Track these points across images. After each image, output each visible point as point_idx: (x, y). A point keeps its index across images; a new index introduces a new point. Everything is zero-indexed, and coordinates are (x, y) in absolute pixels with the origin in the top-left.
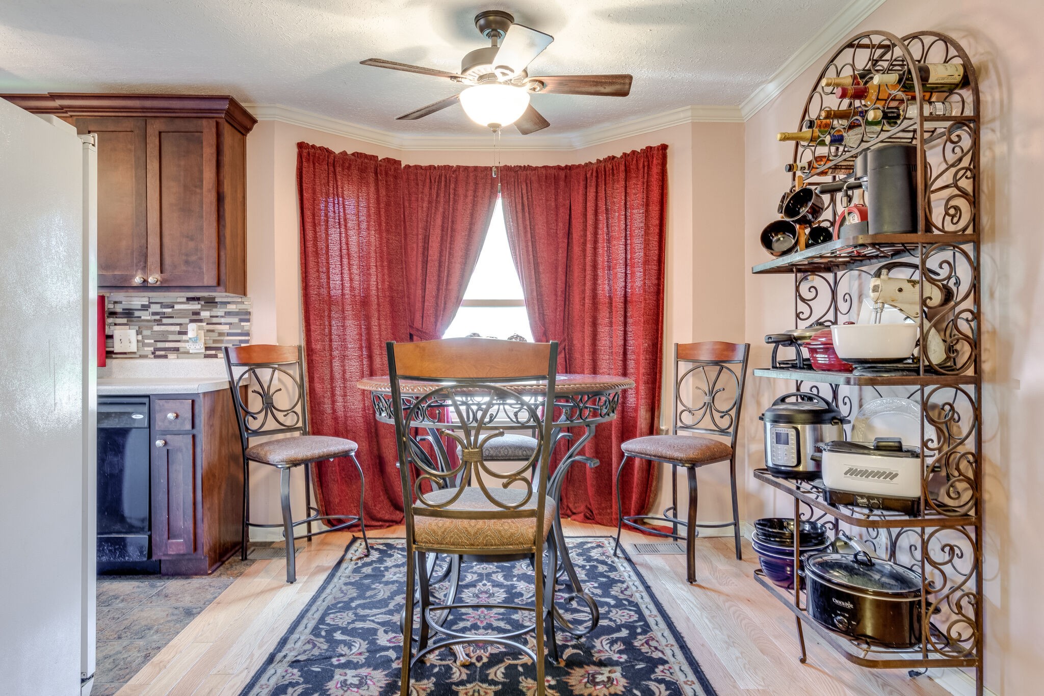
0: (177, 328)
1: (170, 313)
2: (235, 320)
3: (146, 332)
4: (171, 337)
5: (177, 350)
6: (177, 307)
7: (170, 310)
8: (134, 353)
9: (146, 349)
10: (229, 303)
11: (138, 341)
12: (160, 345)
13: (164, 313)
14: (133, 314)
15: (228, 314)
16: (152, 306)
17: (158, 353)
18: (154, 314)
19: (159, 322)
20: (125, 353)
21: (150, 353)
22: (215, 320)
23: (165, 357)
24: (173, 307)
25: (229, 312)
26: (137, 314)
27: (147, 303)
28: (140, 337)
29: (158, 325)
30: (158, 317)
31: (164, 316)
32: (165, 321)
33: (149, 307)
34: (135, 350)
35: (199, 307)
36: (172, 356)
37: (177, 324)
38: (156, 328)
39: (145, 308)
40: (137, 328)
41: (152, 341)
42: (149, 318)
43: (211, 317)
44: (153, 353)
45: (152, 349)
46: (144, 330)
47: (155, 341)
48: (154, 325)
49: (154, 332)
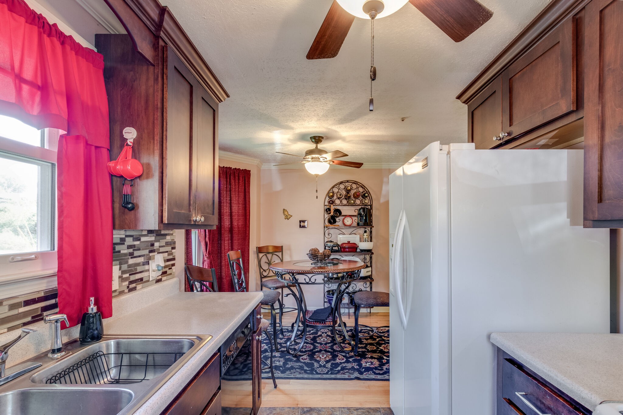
0: (142, 260)
1: (137, 246)
2: (169, 248)
3: (125, 267)
4: (138, 269)
5: (142, 280)
6: (142, 239)
7: (138, 242)
8: (116, 291)
9: (124, 284)
10: (167, 235)
11: (119, 277)
12: (133, 278)
13: (134, 246)
14: (115, 249)
15: (167, 244)
16: (127, 239)
17: (131, 286)
18: (129, 247)
19: (131, 255)
21: (126, 288)
22: (161, 249)
23: (135, 289)
24: (140, 240)
25: (168, 242)
26: (117, 248)
27: (124, 236)
28: (120, 273)
29: (131, 258)
30: (131, 250)
31: (134, 248)
32: (136, 253)
33: (125, 241)
34: (118, 287)
36: (139, 287)
37: (142, 256)
38: (131, 261)
39: (122, 241)
40: (119, 262)
41: (128, 275)
42: (126, 252)
43: (160, 246)
44: (128, 287)
45: (127, 283)
46: (123, 264)
47: (130, 275)
48: (129, 259)
49: (129, 266)
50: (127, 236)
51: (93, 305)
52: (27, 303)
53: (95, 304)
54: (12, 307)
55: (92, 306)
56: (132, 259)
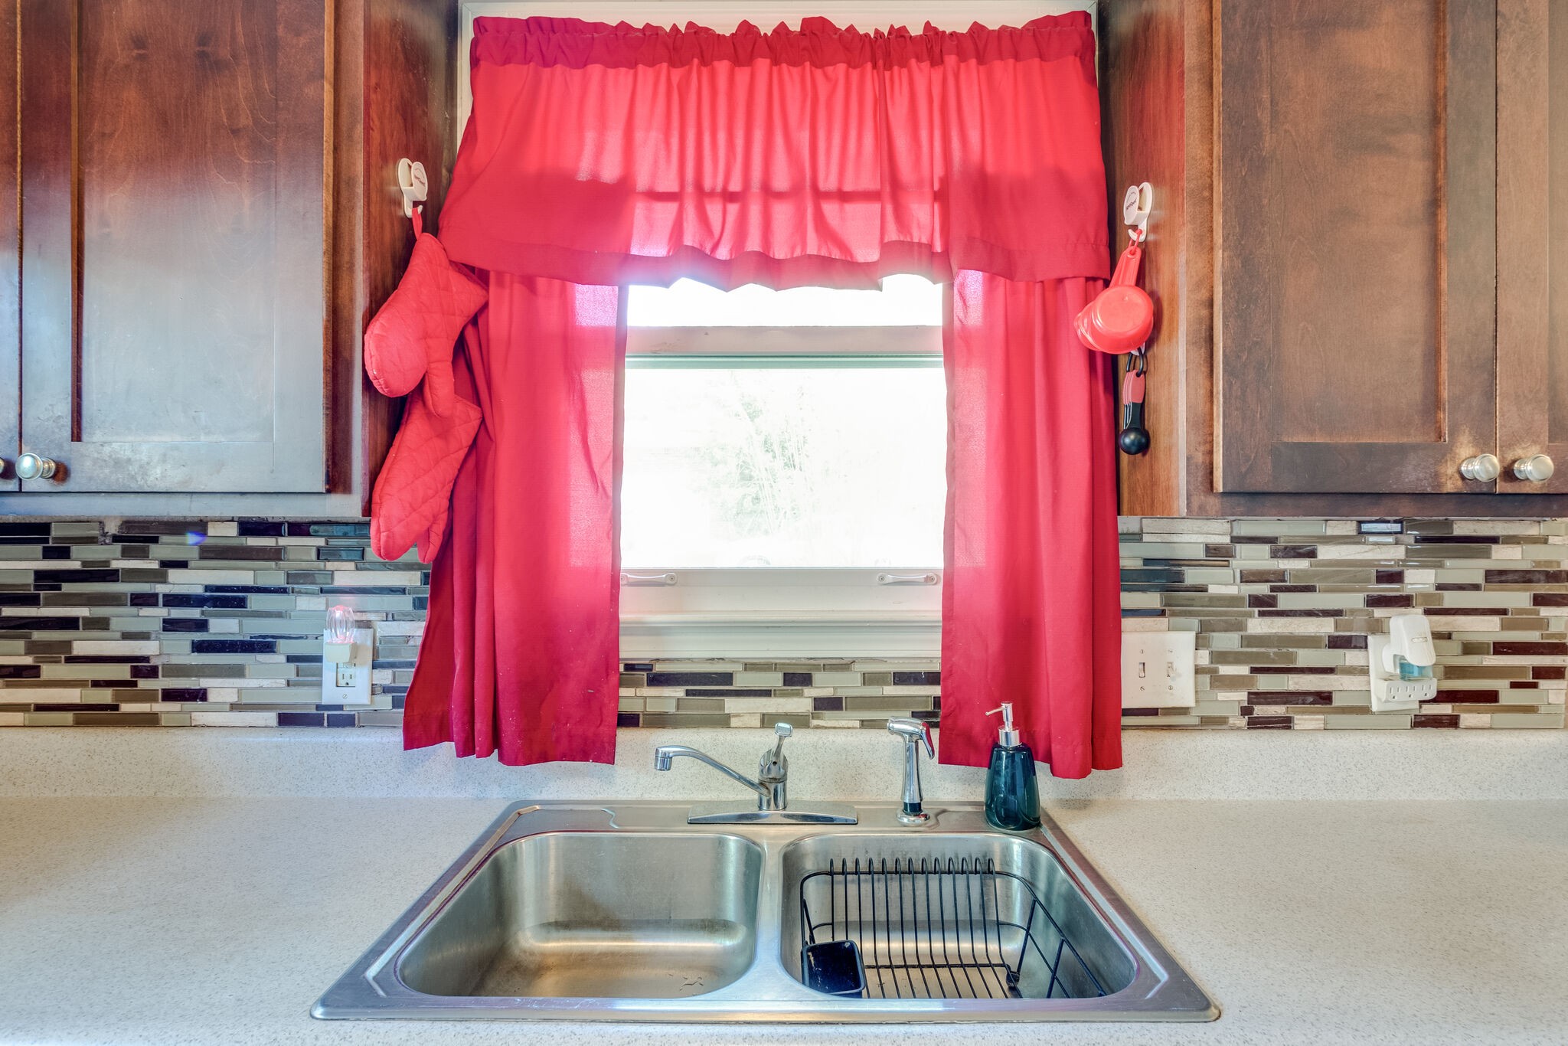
0: (1326, 627)
1: (1297, 574)
2: (1518, 599)
3: (1228, 641)
4: (1305, 657)
5: (1324, 698)
6: (1325, 553)
7: (1303, 564)
8: (1183, 711)
9: (1223, 696)
10: (1494, 540)
11: (1198, 671)
12: (1266, 683)
13: (1281, 575)
14: (1179, 577)
15: (1497, 577)
16: (1241, 549)
17: (1260, 711)
18: (1247, 577)
19: (1264, 605)
20: (1153, 712)
21: (1238, 711)
22: (1451, 600)
23: (1285, 723)
24: (1312, 554)
25: (1501, 572)
26: (1192, 576)
27: (1227, 540)
28: (1204, 657)
29: (1262, 614)
30: (1263, 589)
31: (1280, 582)
32: (1285, 601)
33: (1233, 554)
34: (1189, 701)
35: (1399, 553)
36: (1306, 720)
37: (1326, 613)
38: (1258, 626)
39: (1217, 554)
40: (1195, 622)
41: (1243, 670)
42: (1233, 590)
43: (1440, 587)
44: (1246, 711)
45: (1242, 696)
46: (1220, 631)
47: (1254, 670)
48: (1250, 615)
49: (1250, 641)
50: (1237, 540)
51: (1010, 724)
52: (901, 678)
53: (1015, 725)
54: (868, 679)
55: (1008, 727)
56: (1268, 620)
